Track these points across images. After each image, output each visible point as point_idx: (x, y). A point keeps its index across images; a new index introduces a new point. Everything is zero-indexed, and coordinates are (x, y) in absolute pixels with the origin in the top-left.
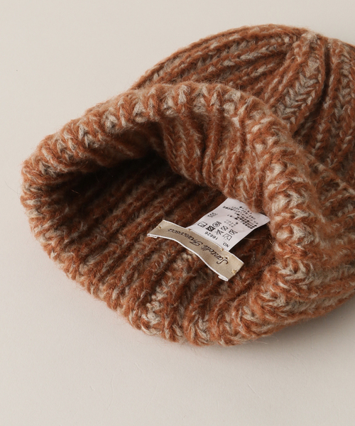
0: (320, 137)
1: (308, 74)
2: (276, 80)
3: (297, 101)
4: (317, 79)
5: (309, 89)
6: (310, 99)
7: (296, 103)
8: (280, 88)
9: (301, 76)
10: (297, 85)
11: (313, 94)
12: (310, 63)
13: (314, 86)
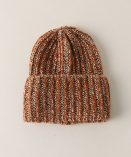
0: (78, 60)
1: (65, 45)
2: (59, 50)
3: (67, 54)
4: (68, 45)
5: (68, 49)
6: (69, 52)
7: (67, 55)
8: (62, 52)
9: (64, 47)
10: (65, 50)
11: (69, 50)
12: (64, 42)
13: (68, 48)
